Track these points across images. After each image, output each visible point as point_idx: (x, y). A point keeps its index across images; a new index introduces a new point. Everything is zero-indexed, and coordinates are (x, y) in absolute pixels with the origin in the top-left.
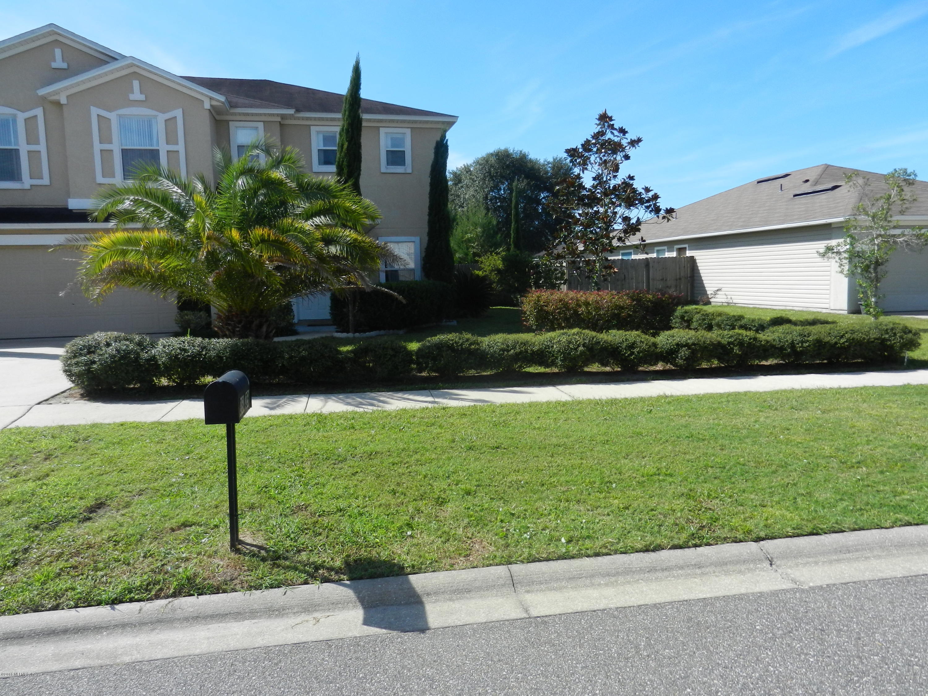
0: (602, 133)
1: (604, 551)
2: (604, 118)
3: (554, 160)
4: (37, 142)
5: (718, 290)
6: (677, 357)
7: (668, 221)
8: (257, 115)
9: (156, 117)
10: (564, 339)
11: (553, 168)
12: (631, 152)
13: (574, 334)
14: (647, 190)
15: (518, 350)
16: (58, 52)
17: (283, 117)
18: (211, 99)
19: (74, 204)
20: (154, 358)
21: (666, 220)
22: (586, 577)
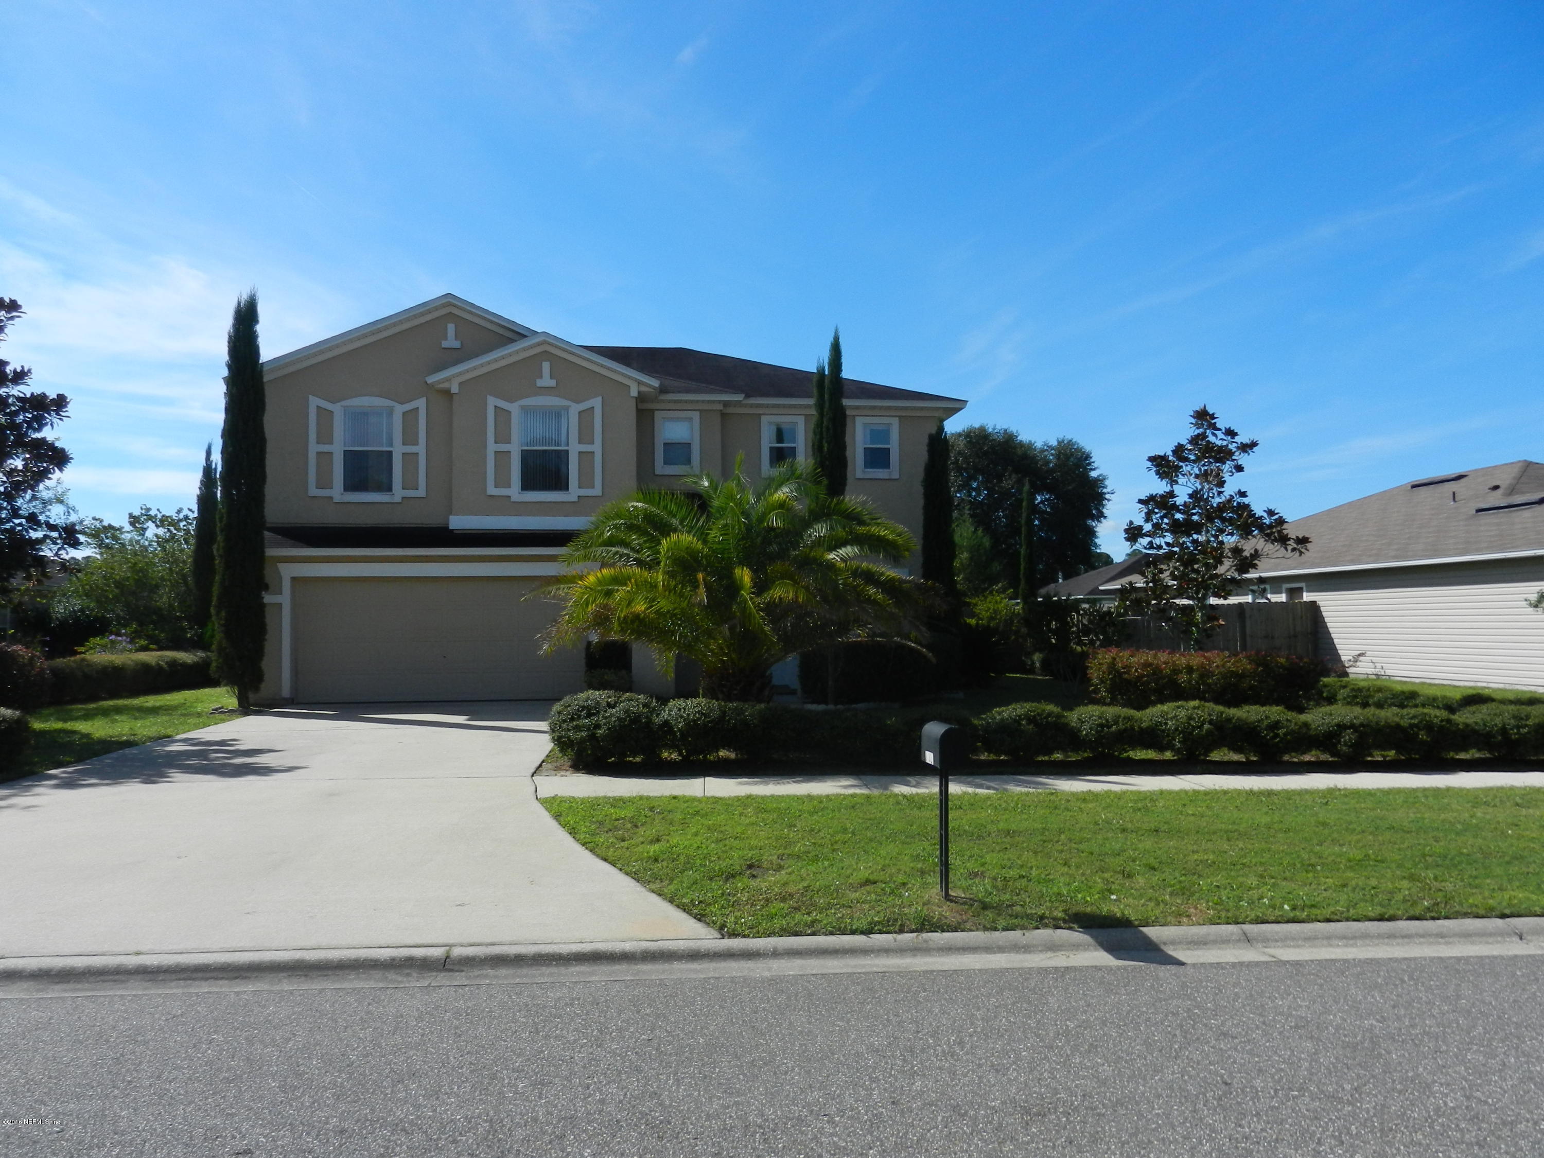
0: (1203, 436)
1: (1336, 917)
2: (1203, 417)
3: (1059, 443)
4: (416, 443)
5: (1360, 655)
6: (1339, 742)
7: (1300, 555)
8: (692, 402)
9: (567, 409)
10: (1182, 714)
11: (1058, 457)
12: (1243, 459)
13: (1194, 708)
14: (1271, 513)
15: (1121, 726)
16: (451, 328)
17: (726, 404)
18: (640, 383)
19: (457, 522)
20: (666, 723)
21: (1298, 554)
22: (1323, 939)
